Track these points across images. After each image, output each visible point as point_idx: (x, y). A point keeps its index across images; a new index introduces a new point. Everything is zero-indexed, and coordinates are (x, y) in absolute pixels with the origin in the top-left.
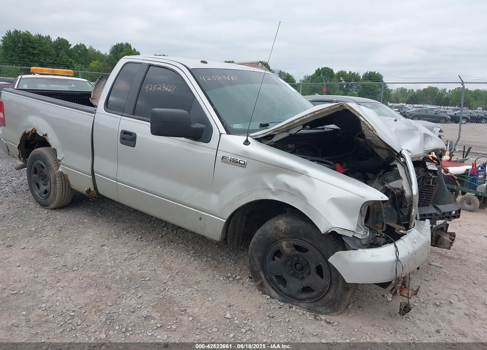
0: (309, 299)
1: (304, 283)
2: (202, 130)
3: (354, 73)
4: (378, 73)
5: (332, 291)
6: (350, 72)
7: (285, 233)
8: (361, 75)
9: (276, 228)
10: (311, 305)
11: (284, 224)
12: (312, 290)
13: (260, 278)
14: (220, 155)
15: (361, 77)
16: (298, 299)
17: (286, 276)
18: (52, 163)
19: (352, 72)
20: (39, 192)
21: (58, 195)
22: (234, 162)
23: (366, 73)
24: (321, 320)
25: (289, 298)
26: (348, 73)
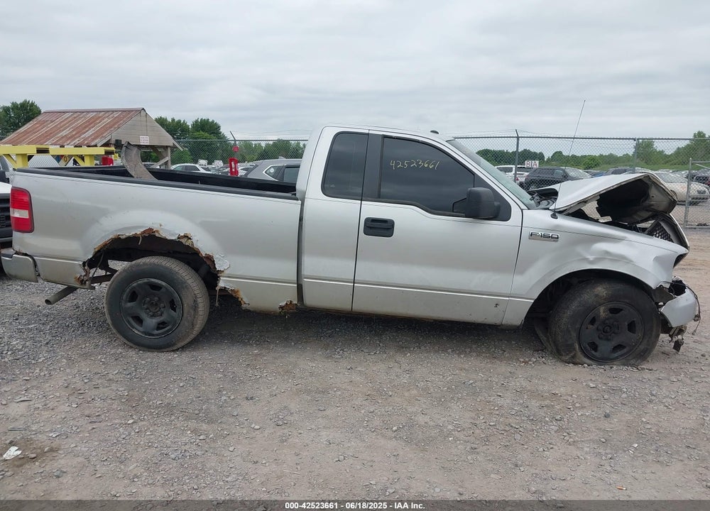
0: (622, 356)
1: (614, 343)
2: (499, 208)
3: (179, 121)
4: (213, 121)
5: (645, 341)
6: (173, 120)
7: (605, 299)
8: (190, 124)
9: (597, 296)
10: (624, 360)
11: (603, 290)
12: (624, 347)
13: (574, 349)
14: (526, 233)
15: (190, 127)
16: (611, 359)
17: (598, 341)
18: (186, 278)
19: (176, 120)
20: (141, 329)
21: (197, 326)
22: (546, 237)
23: (197, 121)
24: (643, 369)
25: (602, 360)
26: (169, 120)
